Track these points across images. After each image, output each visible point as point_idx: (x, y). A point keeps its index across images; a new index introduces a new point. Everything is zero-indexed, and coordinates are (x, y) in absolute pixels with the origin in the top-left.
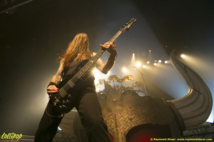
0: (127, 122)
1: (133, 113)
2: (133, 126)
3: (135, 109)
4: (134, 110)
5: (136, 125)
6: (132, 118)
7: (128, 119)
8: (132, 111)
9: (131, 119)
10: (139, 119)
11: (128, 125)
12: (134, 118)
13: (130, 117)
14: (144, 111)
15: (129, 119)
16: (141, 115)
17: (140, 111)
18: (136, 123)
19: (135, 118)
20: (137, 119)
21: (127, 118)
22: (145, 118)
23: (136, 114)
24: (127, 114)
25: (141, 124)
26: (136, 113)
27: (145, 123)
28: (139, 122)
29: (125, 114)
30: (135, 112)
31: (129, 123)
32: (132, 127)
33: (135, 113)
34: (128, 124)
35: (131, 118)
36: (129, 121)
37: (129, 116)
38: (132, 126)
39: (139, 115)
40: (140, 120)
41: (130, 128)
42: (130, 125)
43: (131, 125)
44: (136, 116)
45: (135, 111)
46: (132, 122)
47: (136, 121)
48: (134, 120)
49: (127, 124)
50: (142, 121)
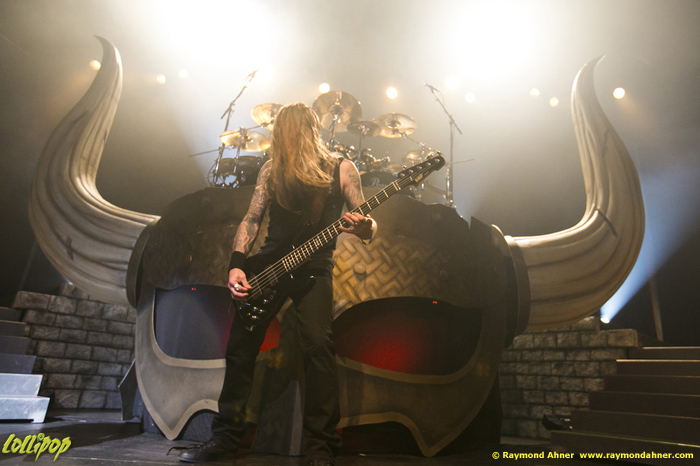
0: (347, 282)
1: (375, 254)
2: (364, 297)
3: (386, 244)
4: (382, 245)
5: (375, 297)
6: (368, 272)
7: (351, 272)
8: (374, 248)
9: (362, 276)
10: (391, 280)
11: (346, 294)
12: (373, 272)
13: (360, 268)
14: (415, 255)
15: (356, 274)
16: (401, 267)
17: (402, 254)
18: (377, 291)
19: (378, 274)
20: (384, 279)
21: (348, 270)
22: (410, 280)
23: (384, 261)
24: (353, 254)
25: (393, 294)
26: (387, 258)
27: (406, 293)
28: (388, 287)
29: (346, 254)
30: (384, 253)
31: (353, 289)
32: (358, 302)
33: (382, 257)
34: (348, 289)
35: (361, 272)
36: (354, 281)
37: (359, 262)
38: (359, 298)
39: (392, 266)
40: (394, 283)
41: (350, 302)
42: (351, 294)
43: (357, 295)
44: (385, 267)
45: (386, 250)
46: (362, 286)
47: (377, 284)
48: (370, 280)
49: (344, 289)
50: (398, 286)
